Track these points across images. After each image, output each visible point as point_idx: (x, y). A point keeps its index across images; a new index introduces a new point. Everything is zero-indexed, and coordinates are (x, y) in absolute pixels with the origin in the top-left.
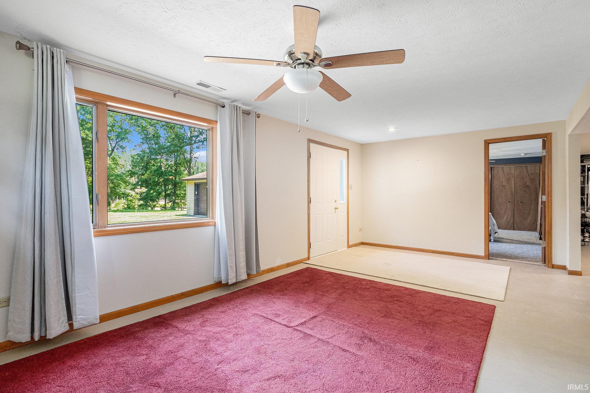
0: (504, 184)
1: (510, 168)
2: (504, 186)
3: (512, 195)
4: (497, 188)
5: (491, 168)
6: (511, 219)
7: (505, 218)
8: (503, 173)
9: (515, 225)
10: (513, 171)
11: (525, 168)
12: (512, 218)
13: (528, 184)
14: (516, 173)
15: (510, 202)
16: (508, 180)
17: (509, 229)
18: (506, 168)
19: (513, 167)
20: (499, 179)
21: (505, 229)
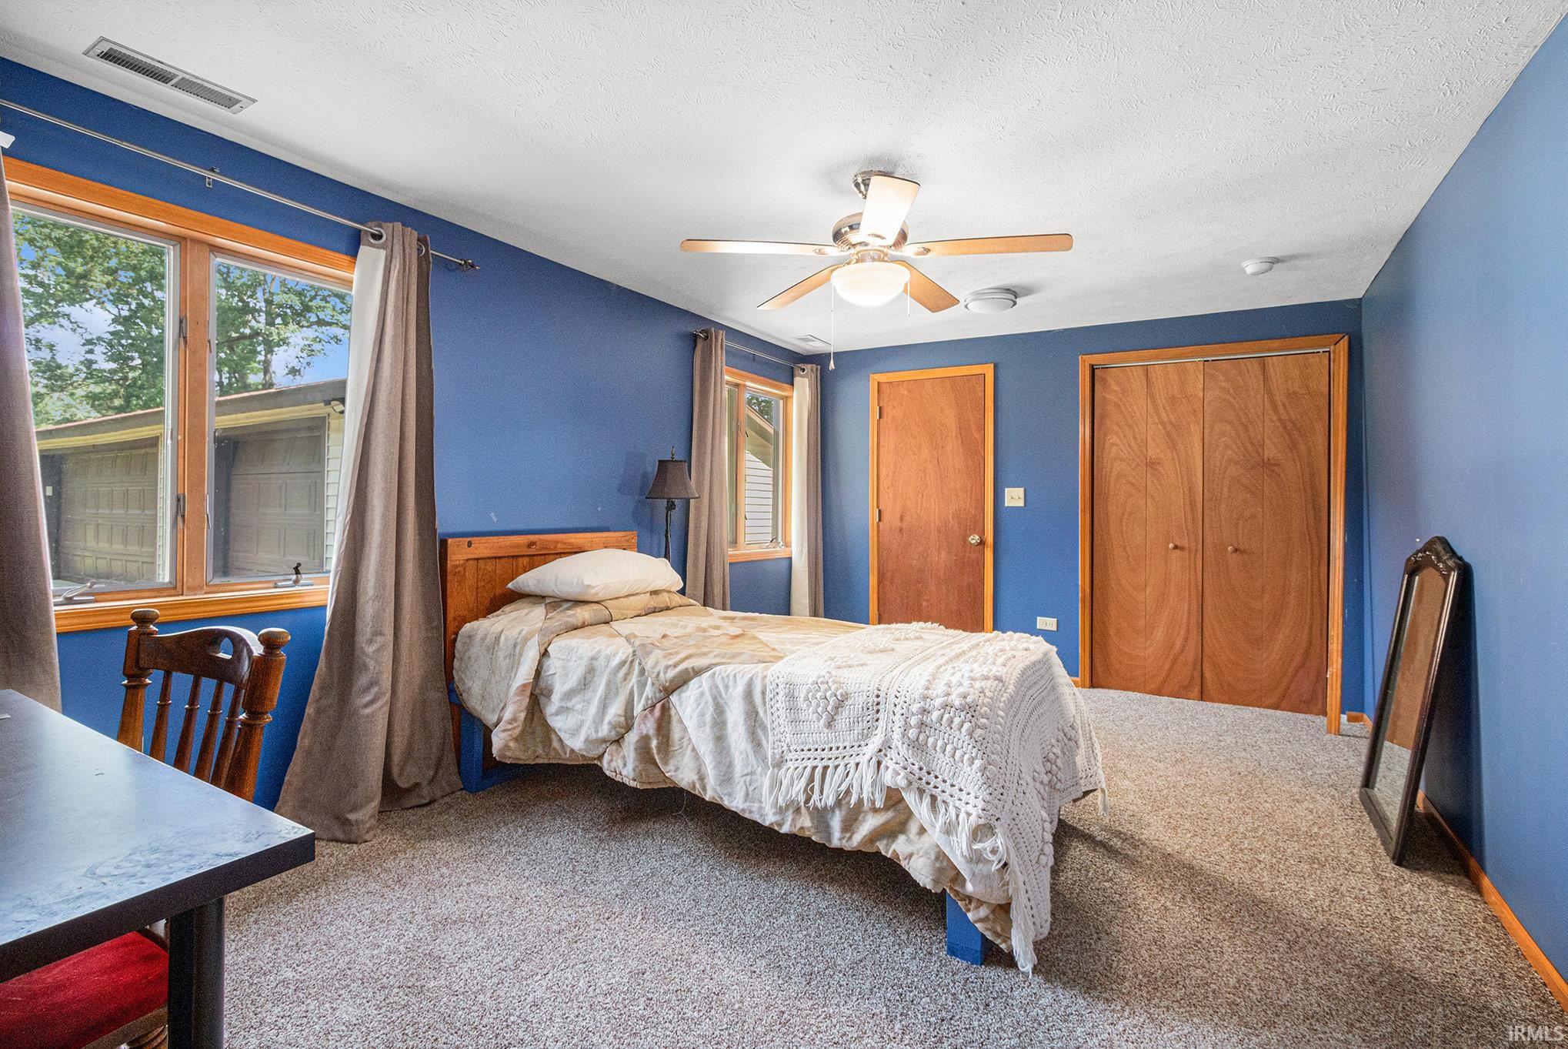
0: (1151, 453)
1: (1182, 370)
2: (1152, 465)
3: (1193, 508)
4: (1120, 476)
5: (1093, 369)
6: (1186, 639)
7: (1159, 635)
8: (1150, 394)
9: (1207, 675)
10: (1196, 384)
11: (1255, 367)
12: (1194, 636)
13: (1270, 452)
14: (1209, 396)
15: (1182, 549)
16: (1173, 434)
17: (1181, 693)
18: (1164, 365)
19: (1193, 362)
20: (1130, 427)
21: (1158, 692)
